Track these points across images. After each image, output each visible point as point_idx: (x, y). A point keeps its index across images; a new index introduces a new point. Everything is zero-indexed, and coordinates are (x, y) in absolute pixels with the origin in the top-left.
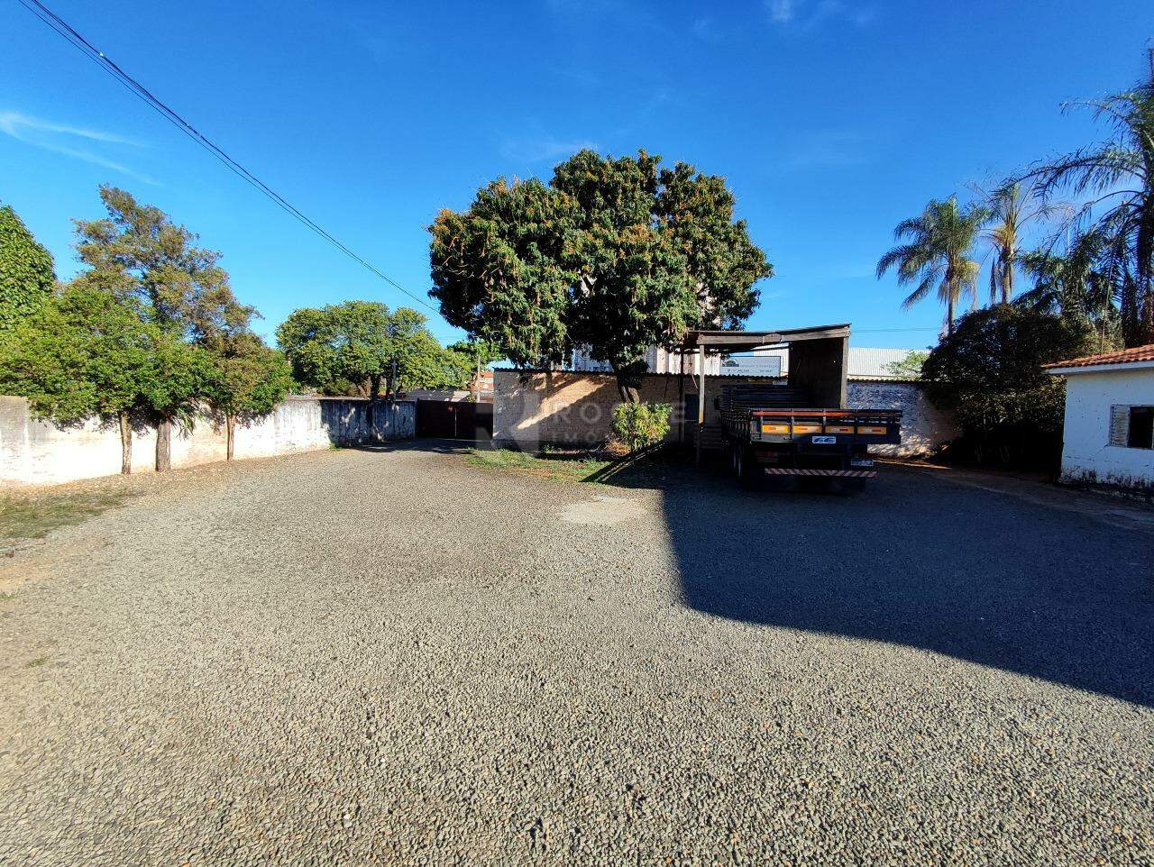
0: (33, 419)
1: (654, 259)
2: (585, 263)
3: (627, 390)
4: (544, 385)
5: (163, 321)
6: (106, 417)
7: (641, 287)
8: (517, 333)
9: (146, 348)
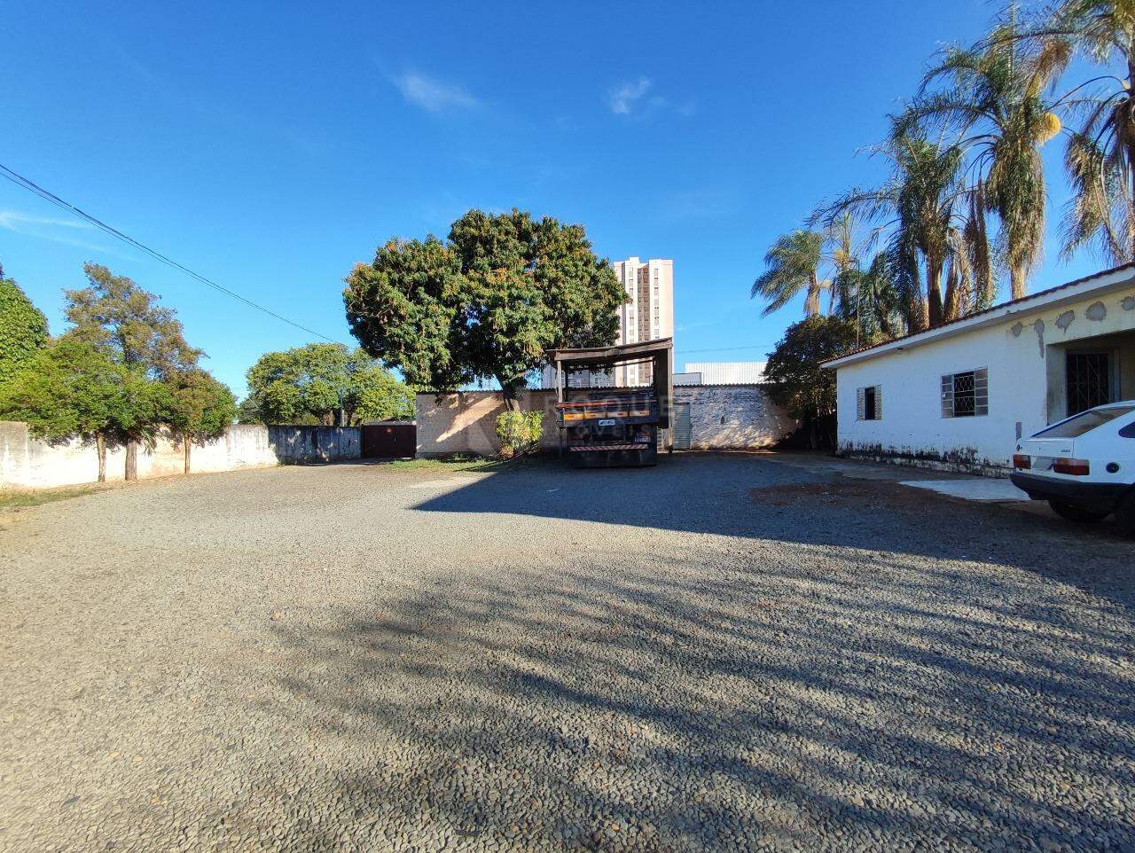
0: (31, 438)
1: (510, 296)
2: (463, 301)
3: (509, 401)
4: (456, 404)
5: (129, 363)
6: (86, 437)
7: (500, 318)
8: (410, 359)
9: (116, 383)
